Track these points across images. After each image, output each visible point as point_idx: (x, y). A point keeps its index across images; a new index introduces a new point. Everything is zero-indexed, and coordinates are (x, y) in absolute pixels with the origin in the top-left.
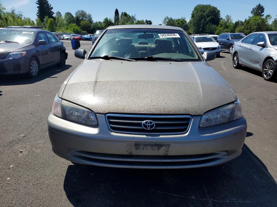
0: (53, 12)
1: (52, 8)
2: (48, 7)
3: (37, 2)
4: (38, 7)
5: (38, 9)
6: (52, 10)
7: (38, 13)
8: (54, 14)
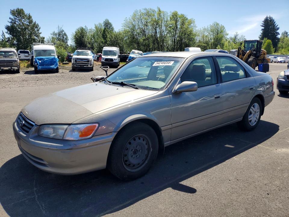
0: (278, 33)
1: (278, 29)
2: (274, 28)
3: (262, 25)
4: (262, 29)
5: (261, 32)
6: (278, 31)
7: (260, 36)
8: (279, 34)
